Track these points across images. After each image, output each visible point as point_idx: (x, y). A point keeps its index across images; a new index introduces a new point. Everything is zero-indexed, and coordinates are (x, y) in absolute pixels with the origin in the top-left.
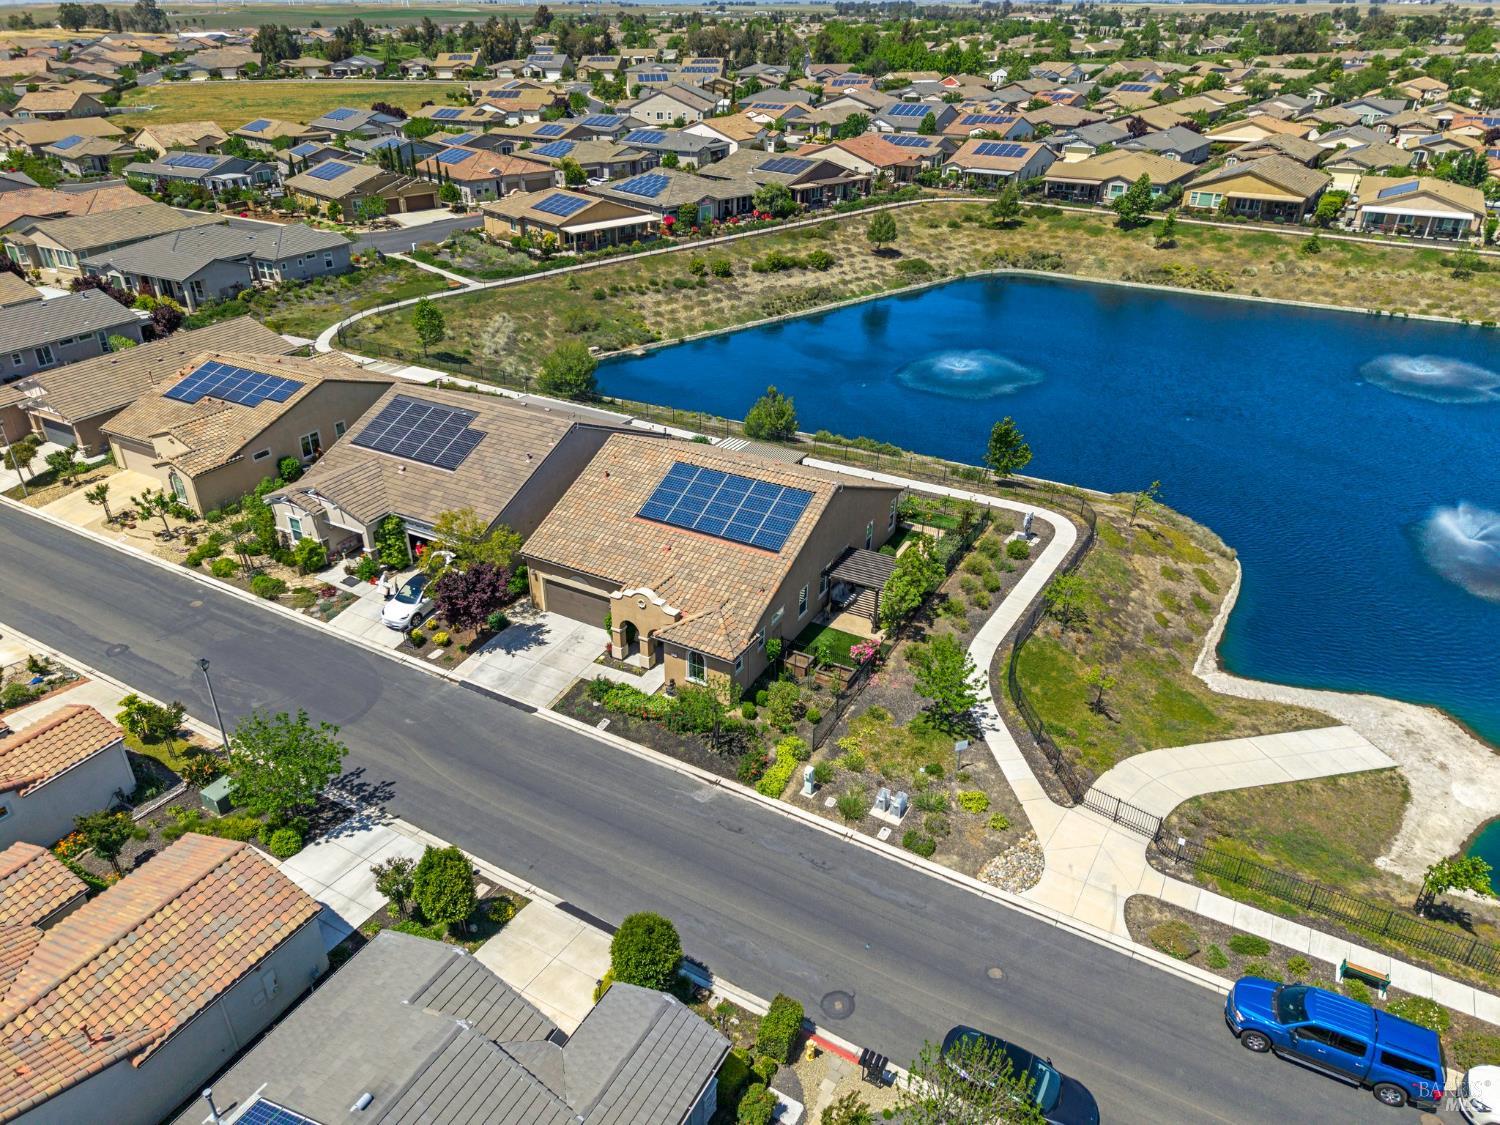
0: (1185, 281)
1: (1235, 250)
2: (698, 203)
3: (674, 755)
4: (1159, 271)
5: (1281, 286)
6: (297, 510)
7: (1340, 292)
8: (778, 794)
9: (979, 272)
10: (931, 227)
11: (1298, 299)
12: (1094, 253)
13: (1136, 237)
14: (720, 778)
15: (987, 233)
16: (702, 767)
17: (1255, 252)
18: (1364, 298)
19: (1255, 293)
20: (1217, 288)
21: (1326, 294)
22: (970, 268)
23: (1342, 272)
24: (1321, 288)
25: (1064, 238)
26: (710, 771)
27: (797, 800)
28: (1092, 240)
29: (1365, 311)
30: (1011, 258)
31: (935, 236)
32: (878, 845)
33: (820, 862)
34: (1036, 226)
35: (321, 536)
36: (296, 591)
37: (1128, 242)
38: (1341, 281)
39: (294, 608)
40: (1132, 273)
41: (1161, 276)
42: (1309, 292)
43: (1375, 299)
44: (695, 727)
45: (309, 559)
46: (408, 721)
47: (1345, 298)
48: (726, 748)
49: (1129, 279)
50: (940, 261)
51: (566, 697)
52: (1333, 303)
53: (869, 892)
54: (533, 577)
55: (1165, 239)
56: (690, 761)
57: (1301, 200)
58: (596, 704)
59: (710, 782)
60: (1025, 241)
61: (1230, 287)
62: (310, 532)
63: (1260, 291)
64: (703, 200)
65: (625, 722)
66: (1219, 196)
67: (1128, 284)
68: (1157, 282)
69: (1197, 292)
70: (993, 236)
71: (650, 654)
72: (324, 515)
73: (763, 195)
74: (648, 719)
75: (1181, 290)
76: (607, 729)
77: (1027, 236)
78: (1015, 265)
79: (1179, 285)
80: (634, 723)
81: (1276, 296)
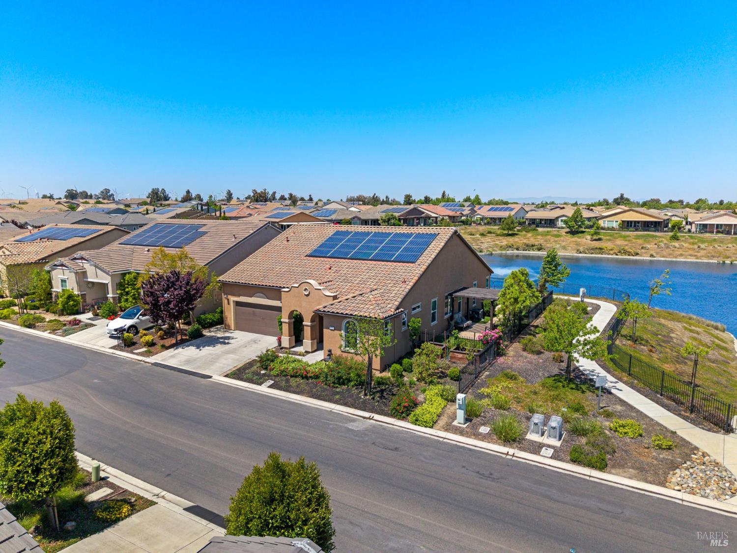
0: (612, 252)
1: (634, 240)
2: (351, 219)
3: (330, 401)
4: (596, 248)
5: (665, 253)
6: (67, 272)
7: (699, 254)
8: (432, 424)
9: (499, 252)
10: (471, 235)
11: (676, 258)
12: (559, 244)
13: (580, 237)
14: (372, 415)
15: (501, 238)
16: (356, 408)
17: (645, 241)
18: (713, 257)
19: (652, 256)
20: (630, 254)
21: (691, 255)
22: (494, 250)
23: (696, 247)
24: (687, 253)
25: (541, 239)
26: (365, 410)
27: (449, 428)
28: (556, 239)
29: (716, 261)
30: (515, 247)
31: (474, 238)
32: (544, 459)
33: (487, 473)
34: (525, 235)
35: (80, 290)
36: (51, 321)
37: (576, 239)
38: (697, 250)
39: (44, 331)
40: (582, 250)
41: (598, 251)
42: (681, 255)
43: (719, 256)
44: (349, 381)
45: (67, 303)
46: (96, 381)
47: (703, 256)
48: (378, 395)
49: (580, 253)
50: (478, 247)
51: (239, 370)
52: (697, 259)
53: (551, 499)
54: (226, 301)
55: (595, 237)
56: (346, 404)
57: (662, 220)
58: (263, 372)
59: (364, 418)
60: (521, 240)
61: (637, 254)
62: (73, 287)
63: (655, 254)
64: (354, 218)
65: (287, 381)
66: (617, 221)
67: (580, 255)
68: (596, 254)
69: (620, 257)
70: (504, 239)
71: (312, 339)
72: (84, 274)
73: (384, 218)
74: (307, 378)
75: (610, 256)
76: (270, 387)
77: (522, 239)
78: (517, 249)
79: (609, 254)
80: (293, 382)
81: (663, 257)
